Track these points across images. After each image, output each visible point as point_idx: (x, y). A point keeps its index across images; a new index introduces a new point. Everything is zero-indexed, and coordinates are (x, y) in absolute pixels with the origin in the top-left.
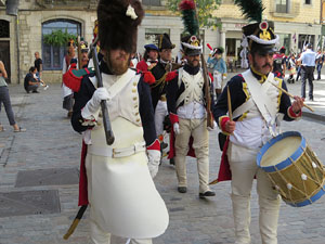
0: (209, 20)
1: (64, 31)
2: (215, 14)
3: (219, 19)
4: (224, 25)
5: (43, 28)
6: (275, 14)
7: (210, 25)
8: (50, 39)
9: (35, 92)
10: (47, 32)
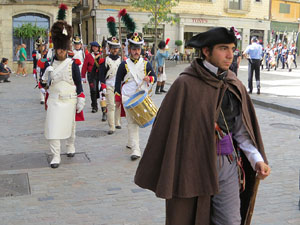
0: (168, 15)
1: (33, 24)
2: (174, 10)
3: (177, 15)
4: (182, 20)
5: (13, 21)
6: (229, 10)
7: (170, 20)
8: (20, 31)
9: (6, 81)
10: (18, 25)
